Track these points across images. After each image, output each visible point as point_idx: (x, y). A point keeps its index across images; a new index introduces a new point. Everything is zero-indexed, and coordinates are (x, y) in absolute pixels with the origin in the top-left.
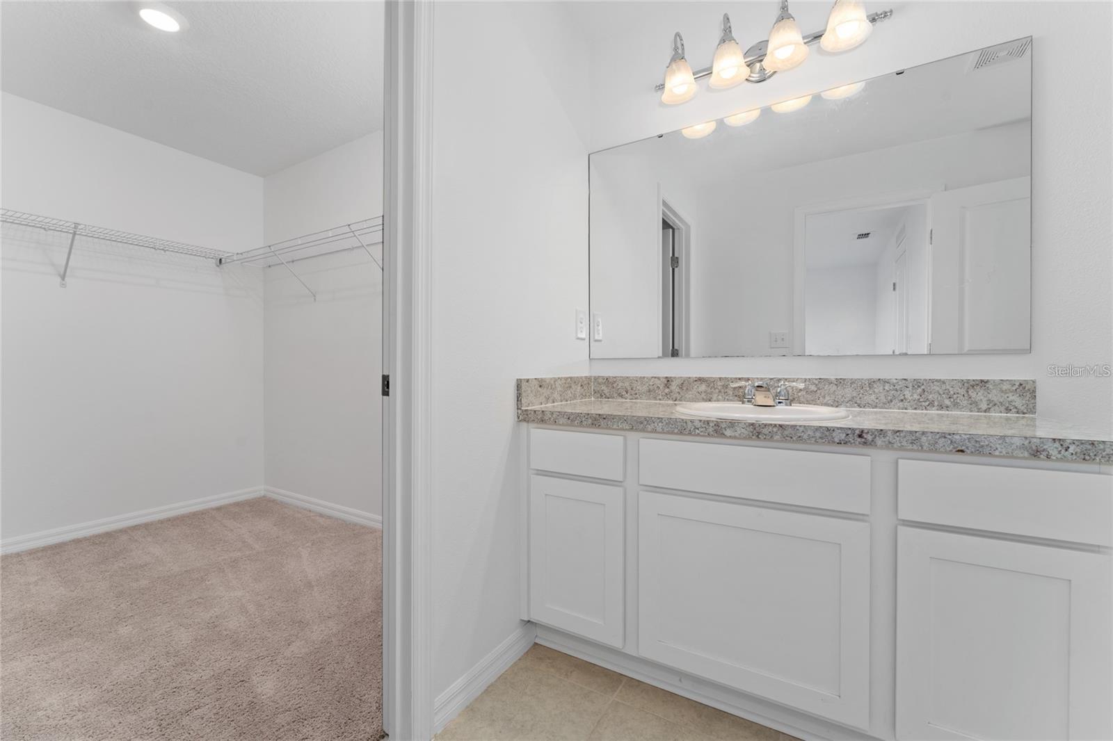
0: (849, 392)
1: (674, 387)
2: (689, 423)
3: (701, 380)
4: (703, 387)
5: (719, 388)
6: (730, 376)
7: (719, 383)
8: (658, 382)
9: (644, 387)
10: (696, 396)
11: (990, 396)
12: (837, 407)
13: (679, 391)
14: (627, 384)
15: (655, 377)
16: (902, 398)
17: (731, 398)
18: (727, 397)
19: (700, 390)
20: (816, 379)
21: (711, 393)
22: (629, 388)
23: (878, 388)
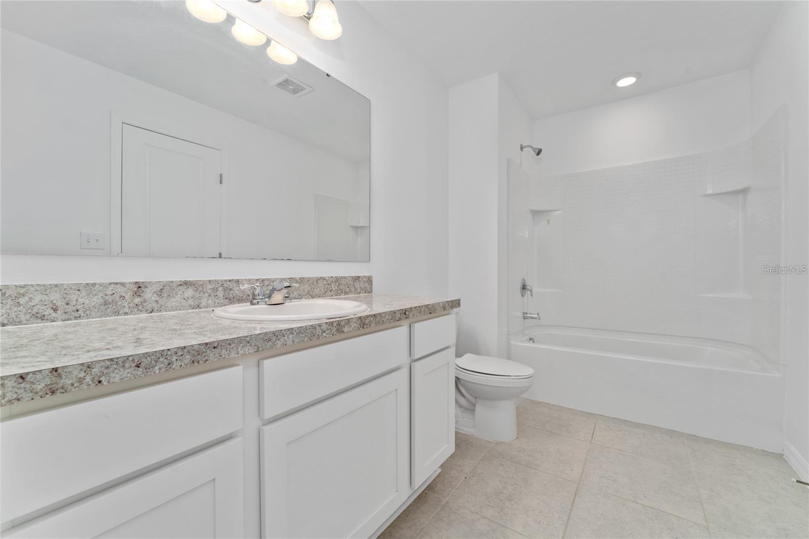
0: (306, 287)
1: (149, 294)
2: (318, 328)
3: (186, 284)
4: (190, 292)
5: (209, 291)
6: (220, 279)
7: (209, 287)
8: (121, 290)
9: (95, 299)
10: (181, 303)
11: (360, 285)
12: (300, 299)
13: (157, 299)
14: (55, 297)
15: (117, 284)
16: (331, 289)
17: (222, 301)
18: (217, 301)
19: (186, 295)
20: (288, 279)
21: (200, 298)
22: (60, 303)
23: (321, 283)
